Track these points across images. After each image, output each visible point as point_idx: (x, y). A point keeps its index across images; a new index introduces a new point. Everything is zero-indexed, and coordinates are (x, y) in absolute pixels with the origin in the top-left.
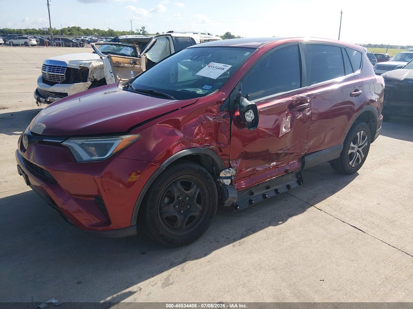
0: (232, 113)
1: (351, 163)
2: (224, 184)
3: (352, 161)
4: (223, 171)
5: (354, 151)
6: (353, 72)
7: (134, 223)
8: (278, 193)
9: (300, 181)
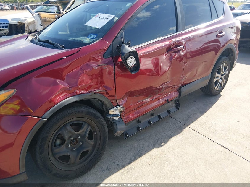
0: (115, 59)
1: (216, 88)
2: (114, 119)
3: (217, 86)
4: (112, 109)
5: (218, 79)
6: (218, 18)
7: (23, 170)
8: (160, 118)
9: (178, 107)
